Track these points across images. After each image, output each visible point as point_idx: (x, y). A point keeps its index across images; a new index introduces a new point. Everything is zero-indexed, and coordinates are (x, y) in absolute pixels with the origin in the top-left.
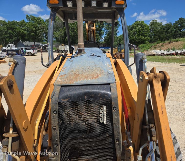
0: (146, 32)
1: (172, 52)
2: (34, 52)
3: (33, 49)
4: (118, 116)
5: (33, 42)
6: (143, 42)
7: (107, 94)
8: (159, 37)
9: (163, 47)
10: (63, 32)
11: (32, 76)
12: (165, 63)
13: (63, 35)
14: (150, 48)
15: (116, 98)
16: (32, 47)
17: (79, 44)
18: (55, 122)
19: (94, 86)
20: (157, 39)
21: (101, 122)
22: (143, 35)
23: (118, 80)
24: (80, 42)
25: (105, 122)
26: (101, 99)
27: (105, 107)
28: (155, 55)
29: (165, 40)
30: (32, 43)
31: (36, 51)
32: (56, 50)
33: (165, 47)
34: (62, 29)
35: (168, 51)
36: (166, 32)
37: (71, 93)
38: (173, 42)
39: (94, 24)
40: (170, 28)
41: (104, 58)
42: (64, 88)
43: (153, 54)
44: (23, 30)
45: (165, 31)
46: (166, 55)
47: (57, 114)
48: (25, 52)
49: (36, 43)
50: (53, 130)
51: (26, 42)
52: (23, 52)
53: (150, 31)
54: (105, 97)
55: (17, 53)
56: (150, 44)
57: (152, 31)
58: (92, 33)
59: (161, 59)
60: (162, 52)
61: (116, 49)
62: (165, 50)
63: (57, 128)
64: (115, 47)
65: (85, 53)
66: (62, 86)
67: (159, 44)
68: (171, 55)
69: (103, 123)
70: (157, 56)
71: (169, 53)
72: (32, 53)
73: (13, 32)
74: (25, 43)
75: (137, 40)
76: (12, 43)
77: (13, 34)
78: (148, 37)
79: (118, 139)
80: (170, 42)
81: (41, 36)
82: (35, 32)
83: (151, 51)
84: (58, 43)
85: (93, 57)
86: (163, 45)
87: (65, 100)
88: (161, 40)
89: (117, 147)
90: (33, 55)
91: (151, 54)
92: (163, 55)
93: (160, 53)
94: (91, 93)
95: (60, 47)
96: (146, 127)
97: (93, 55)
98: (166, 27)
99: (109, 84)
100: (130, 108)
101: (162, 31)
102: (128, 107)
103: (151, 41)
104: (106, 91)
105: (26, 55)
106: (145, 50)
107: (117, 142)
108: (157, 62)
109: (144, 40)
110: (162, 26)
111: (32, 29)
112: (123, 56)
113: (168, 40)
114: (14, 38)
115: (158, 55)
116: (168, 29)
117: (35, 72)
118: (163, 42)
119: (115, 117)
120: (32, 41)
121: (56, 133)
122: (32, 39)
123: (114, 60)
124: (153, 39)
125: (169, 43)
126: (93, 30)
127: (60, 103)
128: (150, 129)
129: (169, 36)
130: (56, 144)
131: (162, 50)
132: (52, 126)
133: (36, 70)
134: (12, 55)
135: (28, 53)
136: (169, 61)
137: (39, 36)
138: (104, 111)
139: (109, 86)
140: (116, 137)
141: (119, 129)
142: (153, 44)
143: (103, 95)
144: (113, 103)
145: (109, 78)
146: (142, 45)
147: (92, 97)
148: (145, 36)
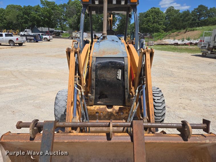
0: (161, 20)
1: (186, 42)
2: (50, 37)
3: (48, 35)
4: (127, 75)
5: (48, 28)
6: (157, 31)
7: (122, 63)
8: (175, 25)
9: (178, 37)
10: (77, 18)
11: (53, 60)
12: (177, 52)
13: (76, 21)
14: (165, 37)
15: (127, 65)
16: (47, 33)
17: (104, 32)
18: (93, 76)
19: (115, 58)
20: (172, 28)
21: (118, 78)
22: (158, 23)
23: (129, 56)
24: (104, 31)
25: (120, 79)
26: (118, 65)
27: (121, 70)
28: (168, 44)
29: (181, 29)
30: (46, 29)
31: (51, 37)
32: (70, 37)
33: (180, 37)
34: (75, 15)
35: (183, 41)
36: (183, 20)
37: (102, 61)
38: (189, 31)
39: (112, 15)
40: (187, 16)
41: (120, 43)
42: (98, 59)
43: (166, 43)
44: (38, 15)
45: (181, 19)
46: (180, 45)
47: (95, 72)
48: (42, 37)
49: (50, 29)
50: (92, 80)
51: (41, 27)
52: (40, 37)
53: (166, 19)
54: (121, 64)
55: (35, 38)
56: (165, 33)
57: (168, 18)
58: (109, 22)
59: (173, 49)
60: (176, 41)
61: (129, 37)
62: (179, 40)
63: (94, 80)
64: (128, 35)
65: (107, 39)
66: (96, 58)
67: (175, 33)
68: (185, 44)
69: (119, 79)
70: (169, 46)
71: (183, 43)
72: (48, 39)
73: (29, 17)
74: (40, 29)
75: (151, 28)
76: (29, 29)
77: (28, 20)
78: (163, 25)
79: (127, 89)
80: (186, 30)
81: (55, 22)
82: (49, 18)
83: (164, 40)
84: (72, 30)
85: (113, 41)
86: (178, 34)
87: (99, 65)
88: (176, 29)
89: (126, 93)
90: (49, 41)
91: (164, 43)
92: (177, 44)
93: (174, 43)
94: (113, 62)
95: (73, 33)
96: (141, 77)
97: (113, 40)
98: (183, 15)
99: (124, 58)
100: (135, 73)
101: (179, 19)
102: (134, 73)
103: (166, 30)
104: (122, 61)
105: (43, 40)
106: (159, 39)
107: (126, 90)
108: (169, 51)
109: (159, 29)
110: (180, 14)
111: (46, 15)
112: (134, 43)
113: (184, 29)
114: (30, 24)
115: (171, 44)
116: (185, 17)
117: (55, 56)
118: (179, 31)
119: (126, 75)
120: (46, 27)
121: (93, 82)
122: (46, 25)
123: (127, 45)
124: (169, 28)
125: (185, 33)
126: (110, 20)
127: (96, 66)
128: (143, 78)
129: (185, 25)
130: (93, 88)
131: (176, 40)
132: (92, 78)
133: (55, 54)
134: (31, 40)
135: (44, 38)
136: (181, 51)
137: (53, 23)
138: (120, 72)
139: (123, 59)
140: (126, 87)
141: (128, 83)
142: (167, 33)
143: (120, 64)
144: (125, 68)
145: (123, 54)
146: (155, 34)
147: (113, 64)
148: (160, 24)
